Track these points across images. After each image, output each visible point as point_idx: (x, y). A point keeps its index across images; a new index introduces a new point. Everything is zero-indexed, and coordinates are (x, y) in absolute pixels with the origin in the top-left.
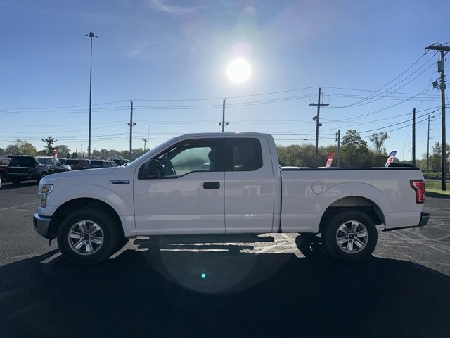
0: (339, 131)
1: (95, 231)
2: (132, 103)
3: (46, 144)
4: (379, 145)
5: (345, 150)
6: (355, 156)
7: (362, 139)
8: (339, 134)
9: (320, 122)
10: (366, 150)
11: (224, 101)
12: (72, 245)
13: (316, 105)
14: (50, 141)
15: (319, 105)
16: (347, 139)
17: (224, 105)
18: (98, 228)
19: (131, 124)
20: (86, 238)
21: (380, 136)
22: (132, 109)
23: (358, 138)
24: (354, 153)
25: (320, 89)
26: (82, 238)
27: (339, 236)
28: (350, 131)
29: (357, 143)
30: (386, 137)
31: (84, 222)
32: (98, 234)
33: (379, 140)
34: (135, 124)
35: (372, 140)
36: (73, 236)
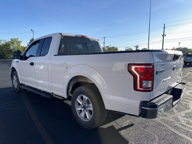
2: (164, 25)
3: (135, 48)
14: (137, 47)
19: (163, 36)
22: (164, 28)
34: (165, 35)
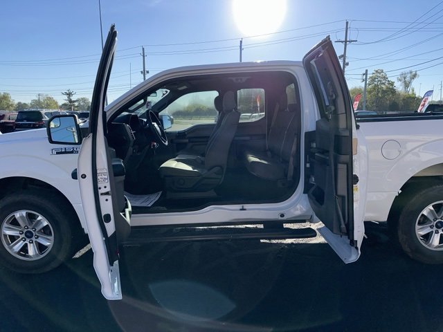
0: (367, 71)
1: (41, 227)
2: (143, 49)
4: (407, 85)
5: (370, 92)
6: (381, 98)
7: (389, 79)
8: (366, 74)
9: (347, 61)
10: (393, 91)
11: (241, 42)
12: (9, 244)
13: (342, 42)
14: (69, 94)
15: (346, 41)
16: (373, 79)
17: (241, 46)
18: (45, 223)
19: (144, 72)
20: (29, 235)
21: (409, 75)
22: (144, 56)
23: (385, 78)
24: (380, 95)
25: (347, 23)
26: (23, 236)
27: (419, 224)
28: (376, 71)
29: (384, 84)
30: (415, 76)
31: (24, 213)
32: (46, 231)
33: (408, 79)
34: (148, 72)
35: (400, 80)
36: (9, 233)
